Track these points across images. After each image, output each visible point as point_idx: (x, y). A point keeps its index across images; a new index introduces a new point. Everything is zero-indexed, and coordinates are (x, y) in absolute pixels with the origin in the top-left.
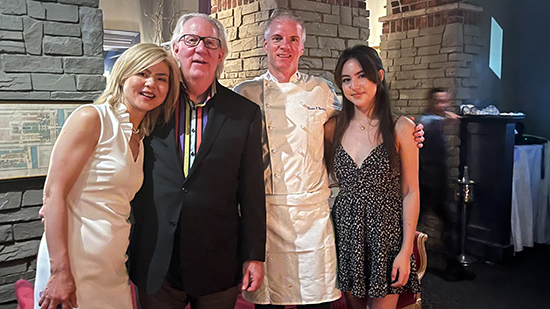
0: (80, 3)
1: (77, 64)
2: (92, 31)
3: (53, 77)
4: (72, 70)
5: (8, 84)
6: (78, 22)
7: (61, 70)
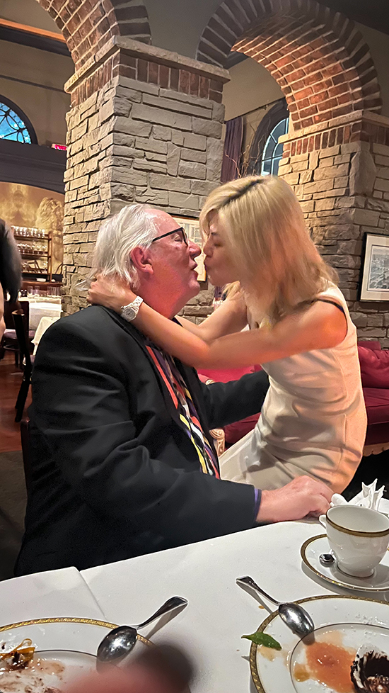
0: (208, 134)
1: (201, 186)
2: (215, 159)
3: (183, 196)
4: (196, 192)
5: (152, 198)
6: (205, 151)
7: (188, 191)
